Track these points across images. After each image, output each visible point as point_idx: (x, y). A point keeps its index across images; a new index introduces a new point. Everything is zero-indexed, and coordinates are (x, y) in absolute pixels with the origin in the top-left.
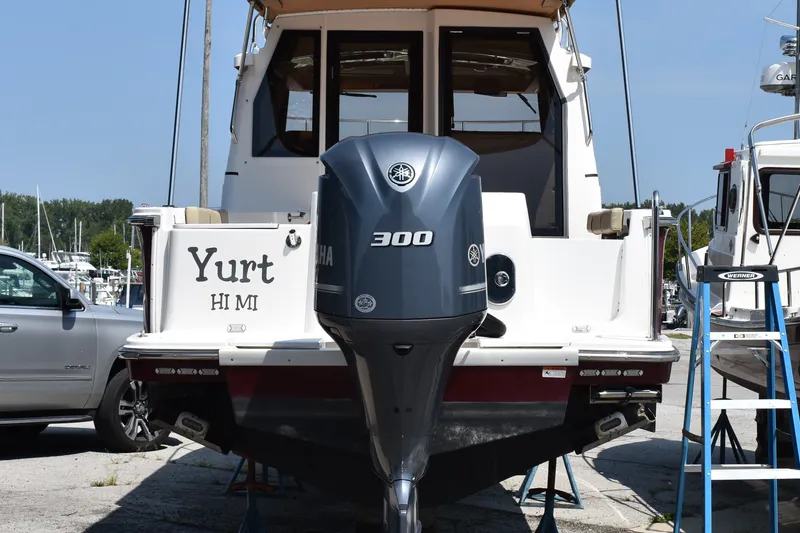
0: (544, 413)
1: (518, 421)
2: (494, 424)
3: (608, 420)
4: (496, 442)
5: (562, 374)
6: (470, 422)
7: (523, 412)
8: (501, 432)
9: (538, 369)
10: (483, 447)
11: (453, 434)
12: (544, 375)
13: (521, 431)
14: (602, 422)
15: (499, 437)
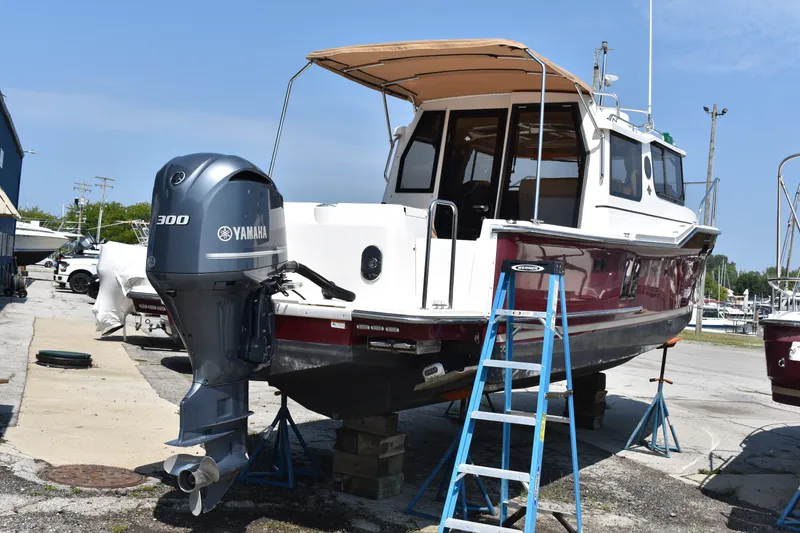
0: (334, 353)
1: (321, 357)
2: (306, 357)
3: (430, 368)
4: (309, 369)
5: (342, 326)
6: (293, 355)
7: (322, 351)
8: (312, 364)
9: (327, 321)
10: (302, 372)
11: (284, 362)
12: (332, 326)
13: (323, 364)
14: (426, 369)
15: (310, 367)
